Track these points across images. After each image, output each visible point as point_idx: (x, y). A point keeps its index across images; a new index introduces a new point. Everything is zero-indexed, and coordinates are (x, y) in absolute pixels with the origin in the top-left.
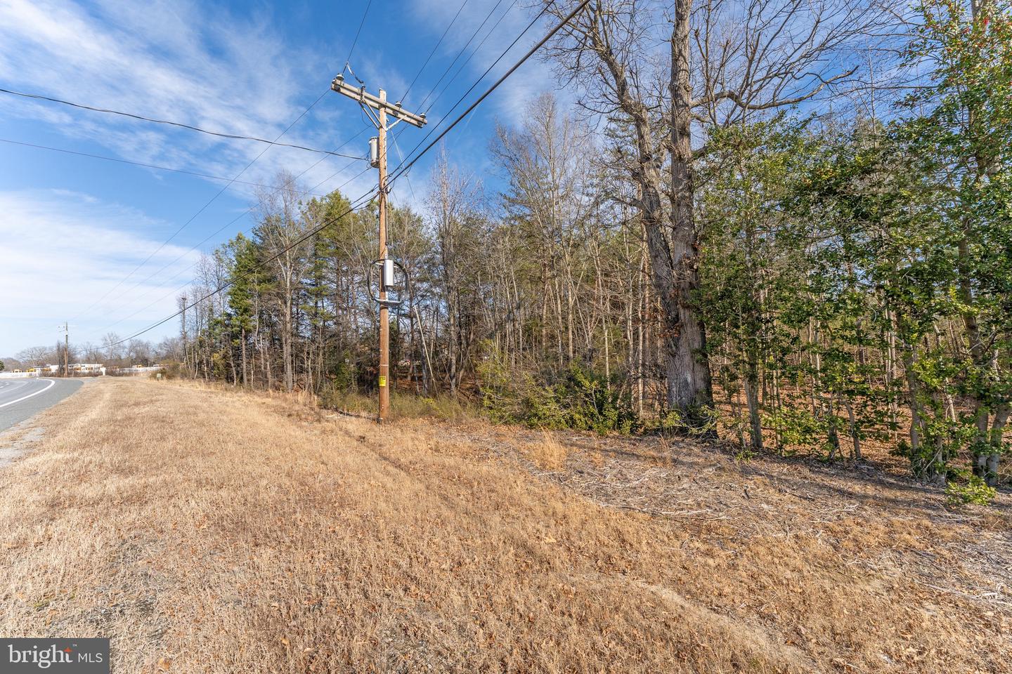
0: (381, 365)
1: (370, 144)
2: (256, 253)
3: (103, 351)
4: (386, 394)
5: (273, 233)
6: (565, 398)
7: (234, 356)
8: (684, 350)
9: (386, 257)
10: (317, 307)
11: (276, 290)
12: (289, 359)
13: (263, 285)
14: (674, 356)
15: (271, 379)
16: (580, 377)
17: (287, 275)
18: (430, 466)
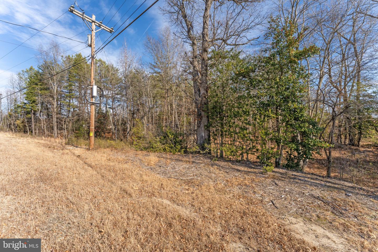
0: (91, 127)
1: (88, 37)
2: (39, 77)
4: (93, 139)
5: (48, 68)
6: (163, 141)
7: (28, 122)
8: (202, 125)
9: (94, 84)
10: (70, 102)
11: (50, 94)
12: (56, 124)
13: (43, 91)
14: (199, 127)
15: (46, 132)
16: (169, 134)
17: (55, 88)
18: (103, 166)
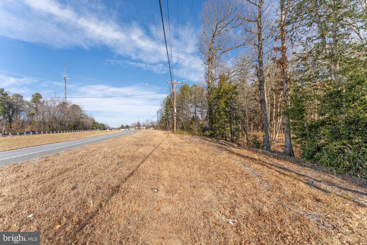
3: (146, 124)
7: (166, 124)
